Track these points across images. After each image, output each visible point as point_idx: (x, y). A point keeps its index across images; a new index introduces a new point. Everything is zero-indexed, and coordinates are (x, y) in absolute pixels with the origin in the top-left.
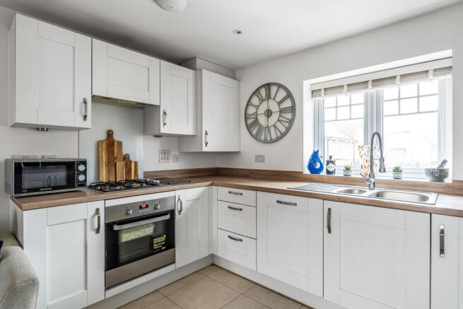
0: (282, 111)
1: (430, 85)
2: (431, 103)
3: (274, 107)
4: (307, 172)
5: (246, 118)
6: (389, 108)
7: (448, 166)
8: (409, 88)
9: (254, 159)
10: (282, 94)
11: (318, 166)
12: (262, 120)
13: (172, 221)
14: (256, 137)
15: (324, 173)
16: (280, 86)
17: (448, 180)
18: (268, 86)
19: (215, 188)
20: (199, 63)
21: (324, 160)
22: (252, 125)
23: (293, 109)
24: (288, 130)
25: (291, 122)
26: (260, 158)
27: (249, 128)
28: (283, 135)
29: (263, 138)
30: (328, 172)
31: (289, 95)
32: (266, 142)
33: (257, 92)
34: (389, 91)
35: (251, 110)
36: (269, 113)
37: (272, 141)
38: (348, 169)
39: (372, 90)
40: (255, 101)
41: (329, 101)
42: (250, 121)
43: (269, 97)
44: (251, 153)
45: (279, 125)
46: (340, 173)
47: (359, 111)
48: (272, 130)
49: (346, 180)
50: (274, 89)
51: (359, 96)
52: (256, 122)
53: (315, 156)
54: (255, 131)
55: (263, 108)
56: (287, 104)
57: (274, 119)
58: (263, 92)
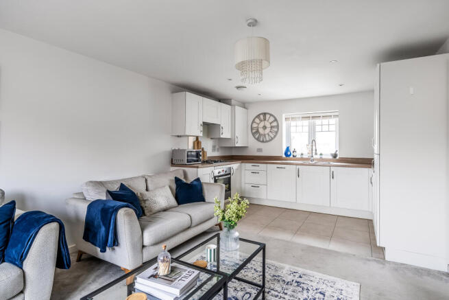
0: (272, 127)
1: (333, 121)
2: (333, 128)
3: (268, 125)
4: (284, 156)
5: (252, 129)
6: (318, 128)
7: (338, 153)
8: (325, 121)
9: (256, 150)
10: (272, 119)
11: (289, 153)
12: (261, 131)
13: (230, 178)
14: (258, 139)
15: (292, 156)
16: (271, 115)
17: (338, 158)
18: (265, 114)
19: (243, 164)
20: (233, 102)
21: (292, 150)
22: (255, 133)
23: (278, 127)
24: (275, 136)
25: (277, 132)
26: (260, 150)
27: (253, 134)
28: (272, 139)
29: (261, 140)
30: (294, 156)
31: (276, 120)
32: (263, 141)
33: (258, 116)
34: (318, 122)
35: (255, 125)
36: (265, 127)
37: (267, 141)
38: (302, 154)
39: (311, 121)
40: (257, 120)
41: (293, 123)
42: (254, 131)
43: (265, 120)
44: (254, 147)
45: (270, 134)
46: (299, 156)
47: (306, 129)
48: (267, 136)
49: (299, 159)
50: (268, 116)
51: (306, 122)
52: (257, 131)
53: (288, 149)
54: (257, 136)
55: (262, 125)
56: (275, 124)
57: (268, 130)
58: (262, 117)
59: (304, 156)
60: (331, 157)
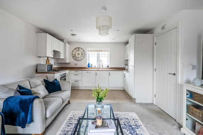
0: (82, 54)
1: (106, 53)
2: (106, 55)
3: (80, 53)
4: (87, 67)
5: (72, 54)
6: (101, 55)
7: (109, 65)
8: (104, 53)
10: (82, 51)
11: (89, 66)
12: (77, 55)
14: (75, 59)
16: (82, 49)
17: (109, 67)
18: (79, 48)
19: (70, 71)
20: (65, 41)
21: (90, 64)
22: (74, 57)
23: (85, 53)
25: (84, 56)
26: (76, 64)
27: (73, 57)
28: (82, 59)
29: (77, 60)
30: (91, 67)
31: (84, 51)
32: (78, 61)
33: (75, 49)
34: (101, 53)
35: (74, 53)
36: (79, 54)
38: (95, 66)
39: (98, 52)
40: (75, 51)
42: (73, 56)
43: (79, 50)
44: (73, 63)
47: (96, 56)
48: (80, 58)
49: (95, 68)
50: (80, 49)
51: (96, 53)
52: (75, 56)
54: (75, 58)
55: (77, 53)
56: (83, 53)
57: (80, 55)
58: (77, 49)
59: (96, 67)
60: (106, 67)
